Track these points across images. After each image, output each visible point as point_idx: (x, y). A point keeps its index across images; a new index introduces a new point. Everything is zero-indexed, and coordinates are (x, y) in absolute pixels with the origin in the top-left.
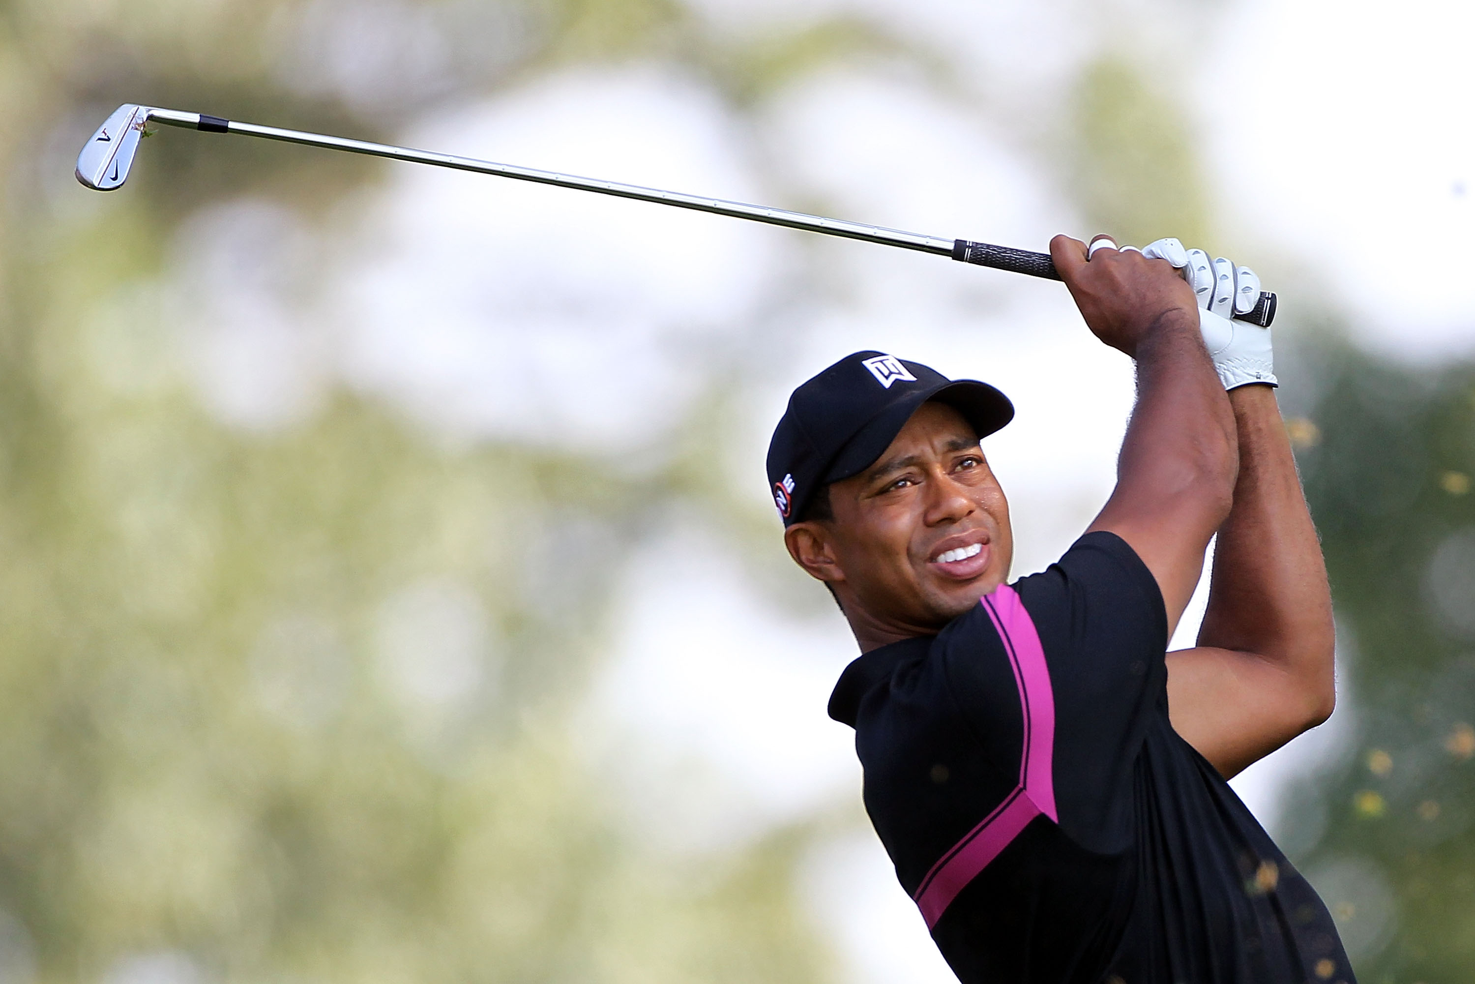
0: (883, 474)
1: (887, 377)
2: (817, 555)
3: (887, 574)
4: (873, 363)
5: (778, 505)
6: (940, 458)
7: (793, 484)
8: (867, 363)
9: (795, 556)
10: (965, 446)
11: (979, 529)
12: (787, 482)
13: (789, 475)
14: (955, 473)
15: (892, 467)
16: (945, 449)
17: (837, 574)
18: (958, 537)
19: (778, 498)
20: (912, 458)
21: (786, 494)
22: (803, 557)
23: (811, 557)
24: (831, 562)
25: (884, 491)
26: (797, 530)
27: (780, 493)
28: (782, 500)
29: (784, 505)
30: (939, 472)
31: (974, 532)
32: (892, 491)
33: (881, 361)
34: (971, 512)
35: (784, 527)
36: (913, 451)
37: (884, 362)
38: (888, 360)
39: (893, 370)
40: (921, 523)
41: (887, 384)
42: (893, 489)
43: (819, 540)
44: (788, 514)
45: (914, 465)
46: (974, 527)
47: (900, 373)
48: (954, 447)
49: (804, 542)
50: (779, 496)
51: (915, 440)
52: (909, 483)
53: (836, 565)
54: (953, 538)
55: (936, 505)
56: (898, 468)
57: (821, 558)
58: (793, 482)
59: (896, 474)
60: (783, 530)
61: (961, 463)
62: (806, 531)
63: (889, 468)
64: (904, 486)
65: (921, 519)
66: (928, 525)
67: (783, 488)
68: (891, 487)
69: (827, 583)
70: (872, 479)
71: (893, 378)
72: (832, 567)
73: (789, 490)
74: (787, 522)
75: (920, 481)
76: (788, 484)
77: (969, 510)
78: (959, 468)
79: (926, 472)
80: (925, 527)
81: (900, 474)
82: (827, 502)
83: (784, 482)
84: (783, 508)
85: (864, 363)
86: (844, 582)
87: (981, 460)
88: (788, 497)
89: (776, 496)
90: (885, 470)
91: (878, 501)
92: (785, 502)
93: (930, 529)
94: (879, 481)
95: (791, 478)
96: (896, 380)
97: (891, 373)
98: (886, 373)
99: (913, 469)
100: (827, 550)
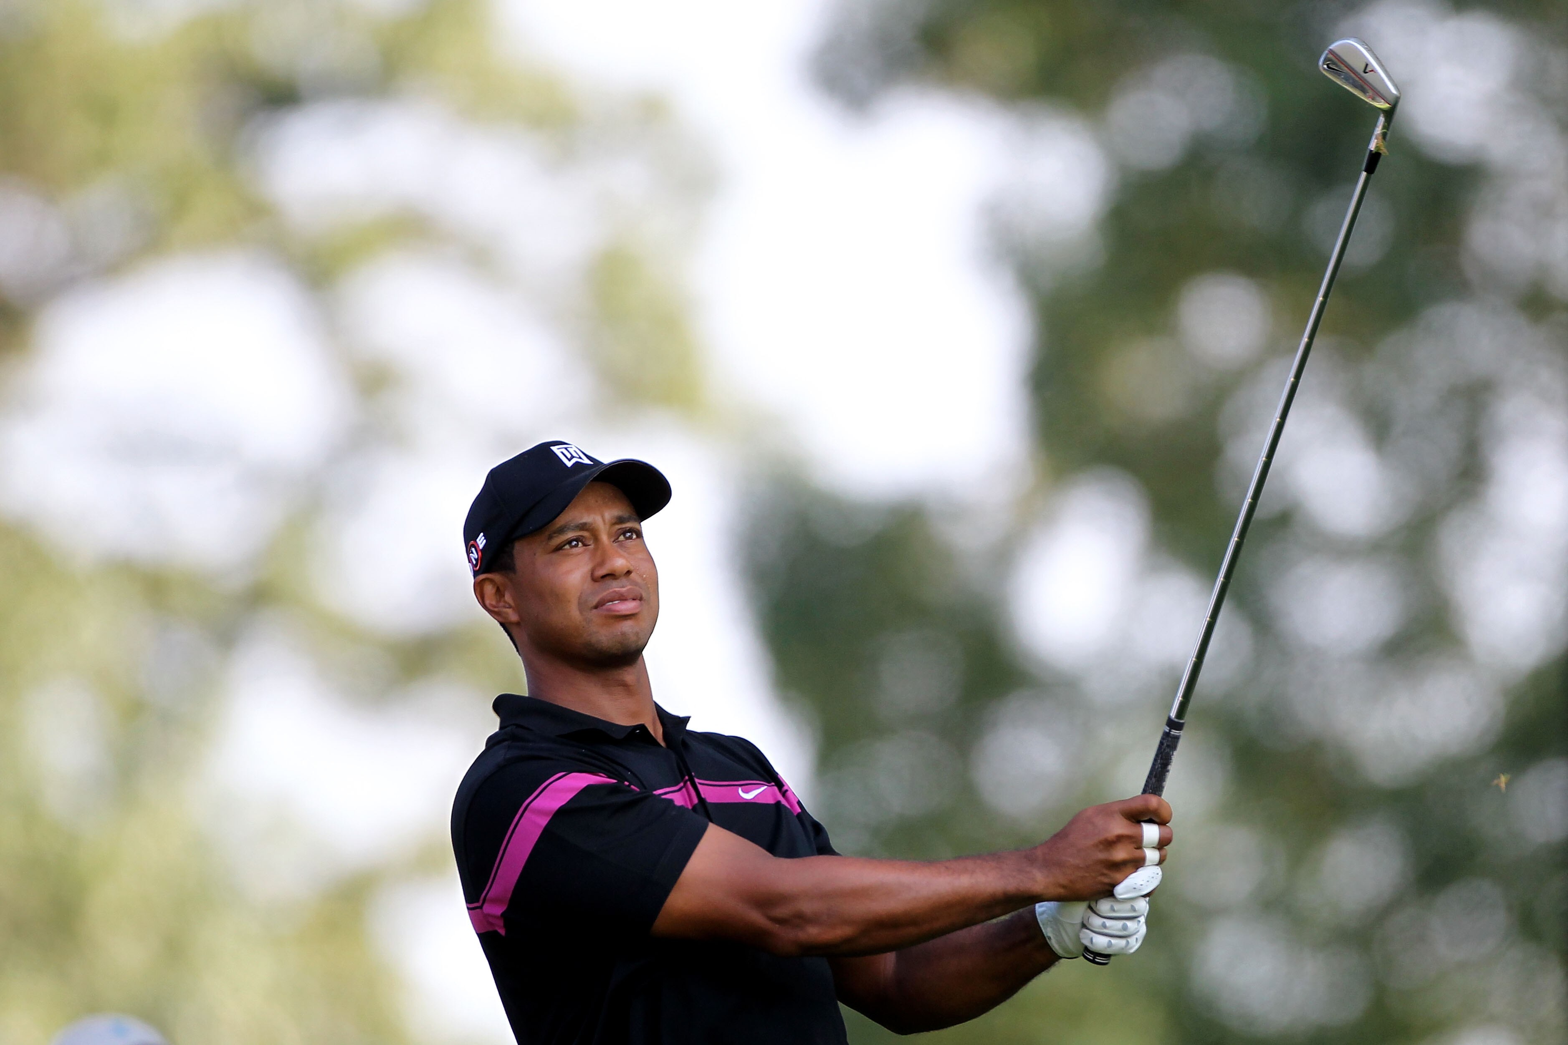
0: (560, 534)
1: (569, 460)
2: (498, 601)
3: (557, 619)
4: (558, 449)
5: (470, 561)
6: (607, 526)
7: (485, 541)
8: (554, 449)
9: (480, 601)
10: (628, 520)
11: (635, 587)
12: (480, 540)
13: (482, 534)
14: (618, 542)
15: (568, 529)
16: (614, 521)
17: (513, 617)
18: (619, 591)
19: (471, 554)
20: (585, 524)
21: (478, 550)
22: (487, 602)
23: (494, 603)
24: (510, 607)
25: (559, 548)
26: (484, 580)
27: (473, 549)
28: (474, 556)
29: (475, 559)
30: (604, 538)
31: (630, 588)
32: (567, 549)
33: (566, 449)
34: (629, 572)
35: (472, 577)
36: (587, 519)
37: (568, 449)
38: (571, 447)
39: (575, 454)
40: (589, 579)
41: (569, 464)
42: (567, 547)
43: (501, 588)
44: (478, 567)
45: (587, 530)
46: (631, 585)
47: (580, 458)
48: (620, 520)
49: (489, 589)
50: (472, 553)
51: (589, 509)
52: (580, 544)
53: (514, 609)
54: (615, 591)
55: (602, 563)
56: (573, 530)
57: (502, 604)
58: (485, 539)
59: (570, 535)
60: (471, 580)
61: (624, 534)
62: (491, 581)
63: (565, 529)
64: (576, 546)
65: (589, 575)
66: (595, 580)
67: (476, 545)
68: (564, 546)
69: (502, 624)
70: (550, 538)
71: (574, 461)
72: (509, 611)
73: (481, 547)
74: (476, 573)
75: (589, 544)
76: (481, 541)
77: (628, 570)
78: (622, 538)
79: (596, 538)
80: (593, 582)
81: (573, 535)
82: (511, 556)
83: (478, 540)
84: (474, 562)
85: (552, 448)
86: (518, 624)
87: (639, 535)
88: (480, 554)
89: (468, 552)
90: (561, 530)
91: (555, 556)
92: (476, 557)
93: (597, 584)
94: (556, 539)
95: (483, 536)
96: (577, 462)
97: (573, 457)
98: (569, 456)
99: (585, 534)
100: (508, 597)
